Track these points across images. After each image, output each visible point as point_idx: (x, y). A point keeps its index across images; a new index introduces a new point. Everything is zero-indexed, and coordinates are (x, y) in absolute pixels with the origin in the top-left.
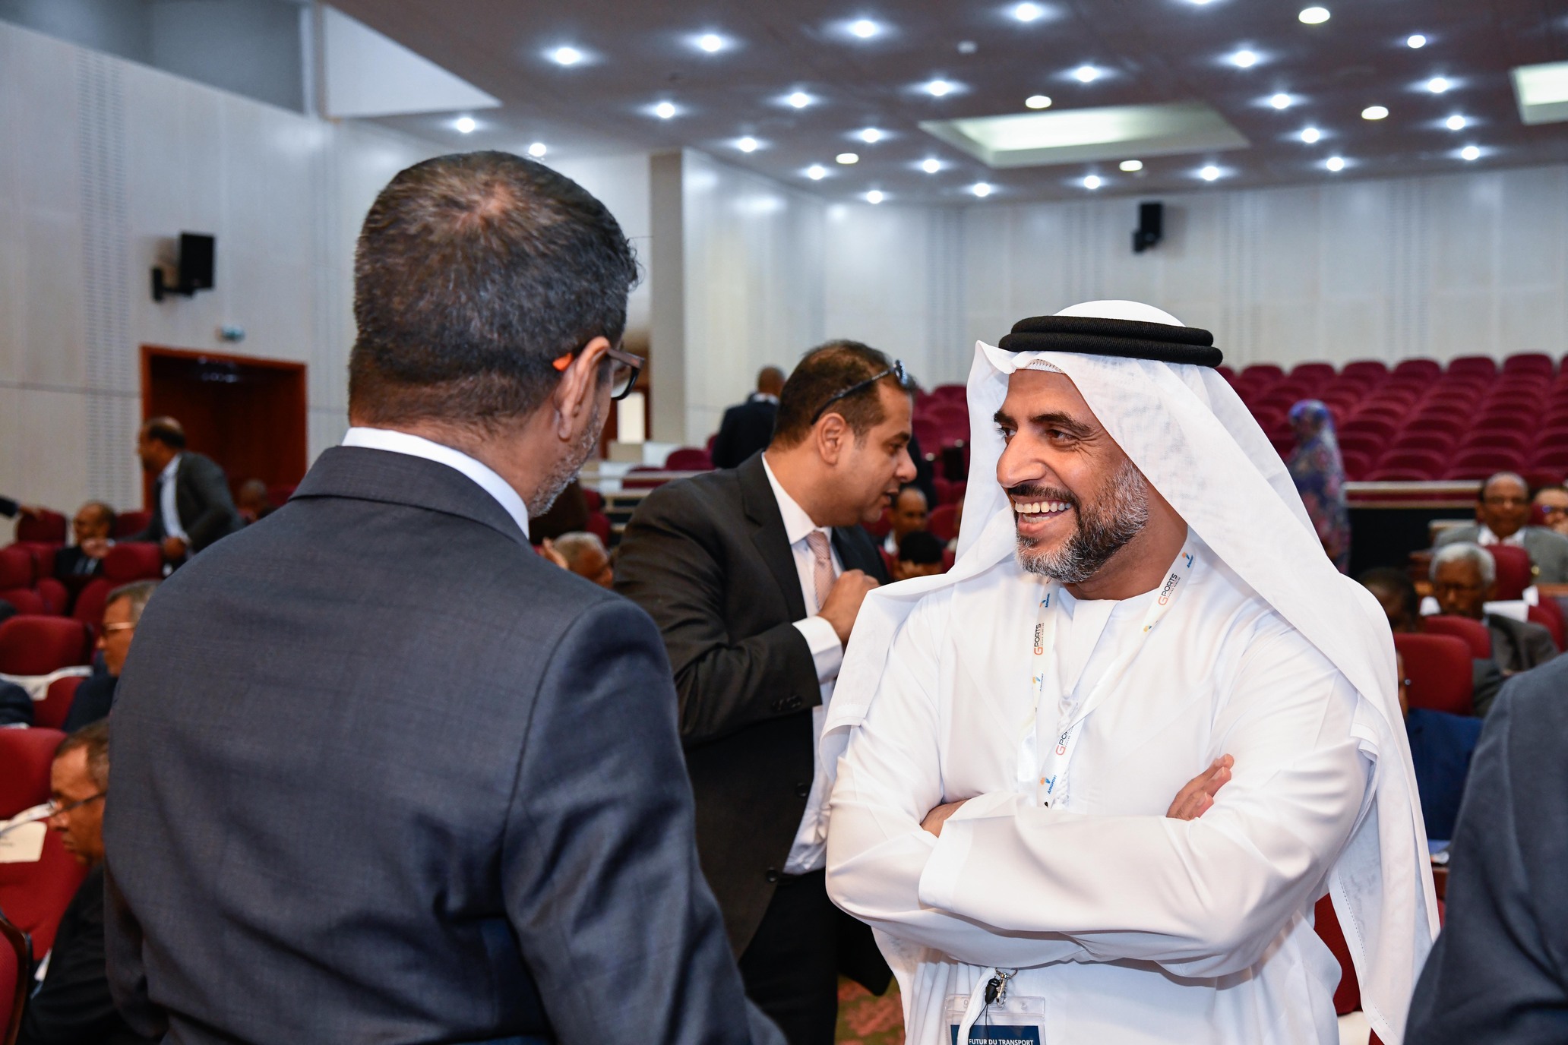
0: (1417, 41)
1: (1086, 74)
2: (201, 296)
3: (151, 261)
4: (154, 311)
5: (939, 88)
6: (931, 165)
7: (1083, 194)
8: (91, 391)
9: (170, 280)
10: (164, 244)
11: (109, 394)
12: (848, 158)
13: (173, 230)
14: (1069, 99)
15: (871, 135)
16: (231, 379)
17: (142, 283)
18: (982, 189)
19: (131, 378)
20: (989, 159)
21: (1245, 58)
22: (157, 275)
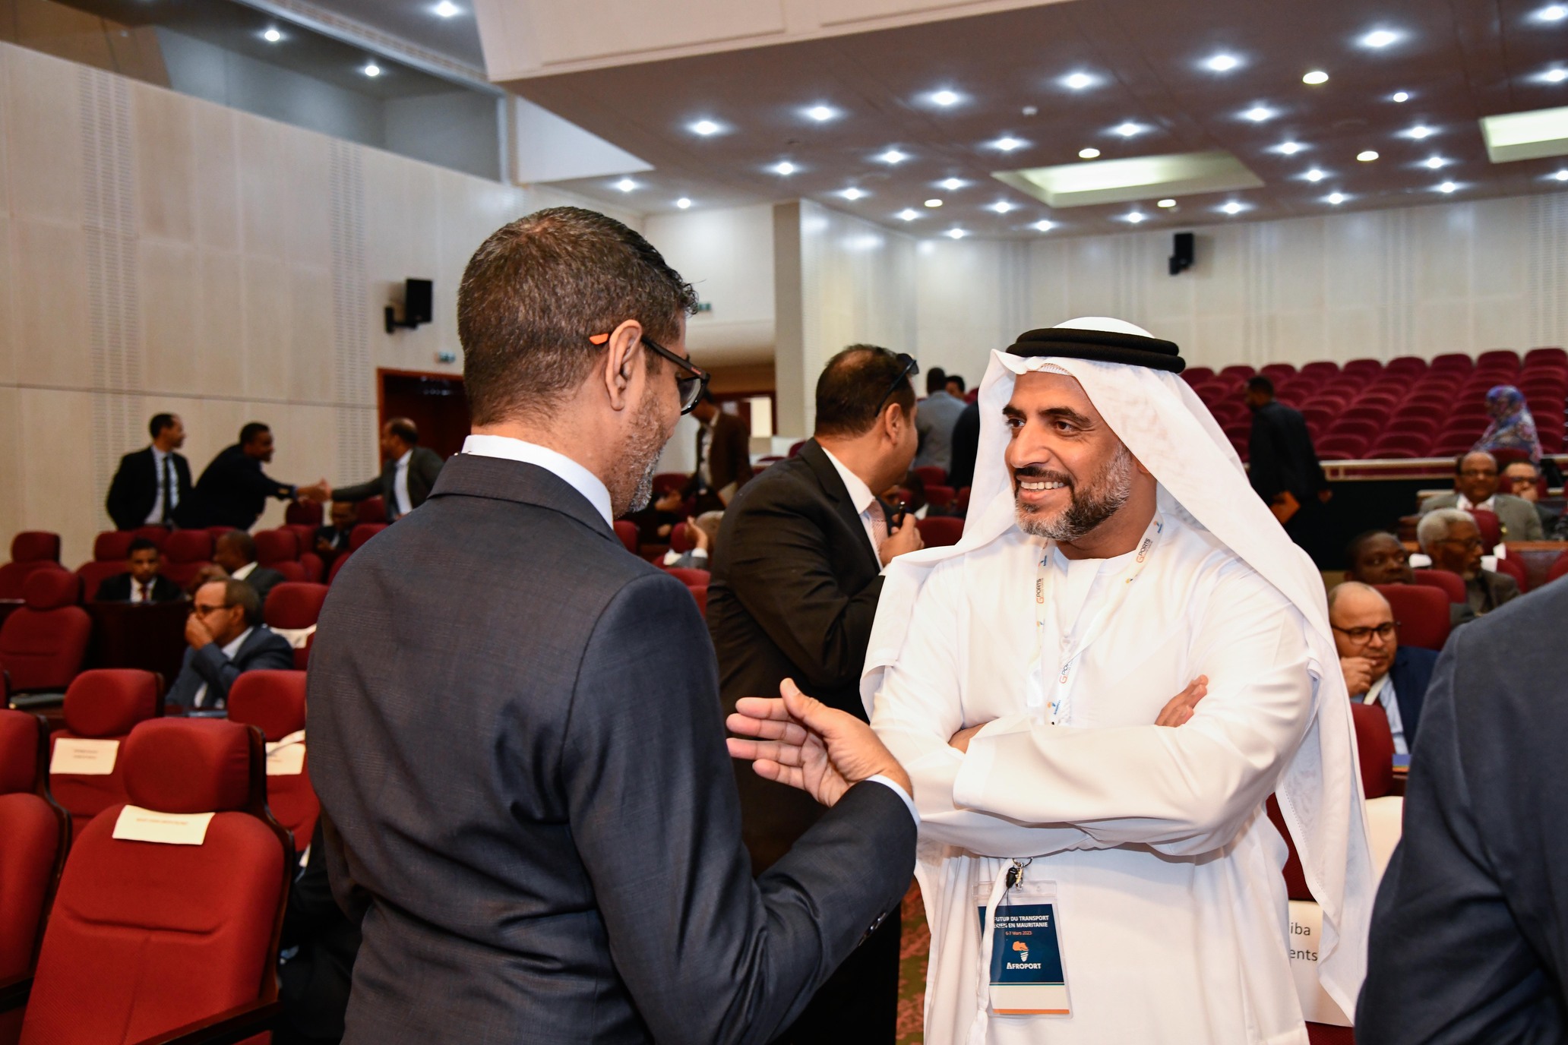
0: (1401, 97)
1: (1128, 130)
2: (423, 328)
3: (385, 302)
4: (387, 340)
5: (1007, 144)
6: (1002, 207)
7: (1127, 228)
8: (340, 405)
9: (398, 316)
10: (394, 287)
11: (353, 407)
12: (935, 203)
13: (401, 278)
14: (1114, 150)
15: (952, 184)
16: (445, 393)
17: (378, 320)
18: (1044, 226)
19: (370, 394)
20: (1050, 201)
21: (1259, 114)
22: (389, 312)
